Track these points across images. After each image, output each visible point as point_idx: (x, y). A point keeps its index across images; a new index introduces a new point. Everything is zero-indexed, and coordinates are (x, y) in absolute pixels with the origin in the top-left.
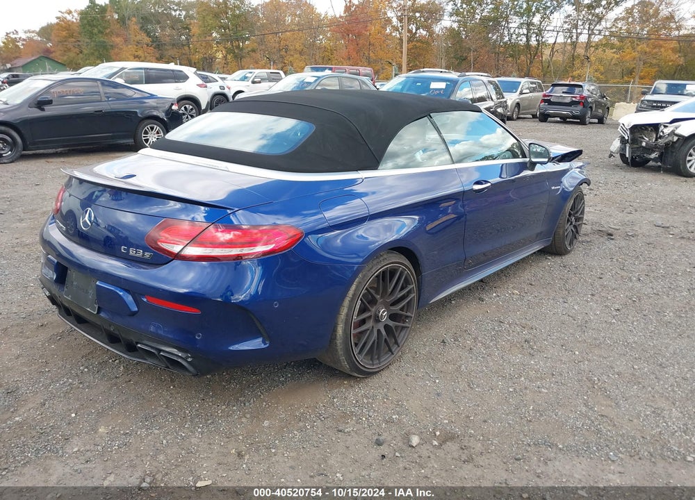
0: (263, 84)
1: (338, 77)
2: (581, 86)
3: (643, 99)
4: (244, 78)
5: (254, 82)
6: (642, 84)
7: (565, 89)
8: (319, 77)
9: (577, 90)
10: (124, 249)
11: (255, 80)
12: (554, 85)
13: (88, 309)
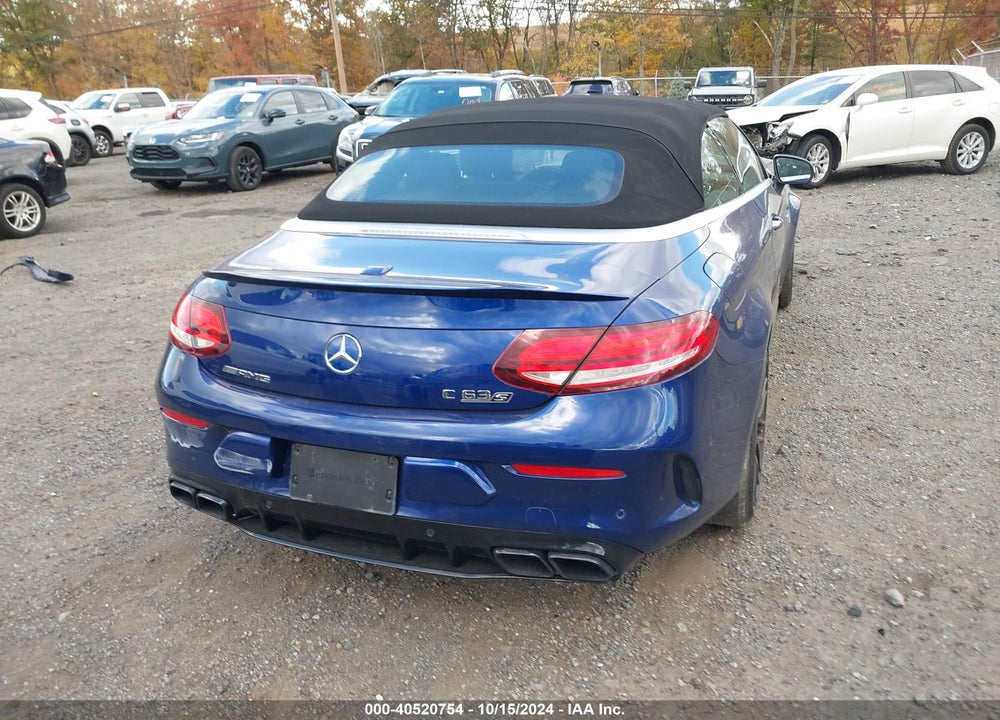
0: (134, 112)
1: (291, 90)
2: (610, 82)
3: (690, 94)
4: (99, 105)
5: (117, 110)
6: (648, 76)
7: (588, 87)
8: (264, 94)
9: (604, 88)
10: (450, 394)
11: (120, 106)
12: (574, 83)
13: (371, 511)
